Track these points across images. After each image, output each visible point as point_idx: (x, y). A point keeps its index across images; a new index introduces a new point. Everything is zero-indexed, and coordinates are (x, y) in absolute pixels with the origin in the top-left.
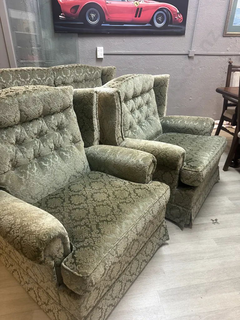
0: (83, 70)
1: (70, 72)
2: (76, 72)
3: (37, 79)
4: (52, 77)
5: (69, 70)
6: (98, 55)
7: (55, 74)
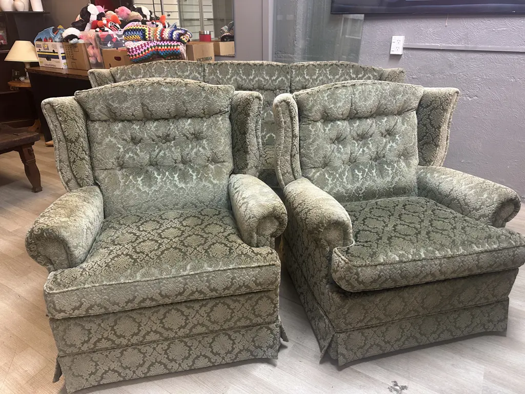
0: (342, 71)
1: (318, 72)
2: (328, 72)
3: (264, 78)
4: (286, 77)
5: (317, 70)
6: (392, 50)
7: (294, 73)
